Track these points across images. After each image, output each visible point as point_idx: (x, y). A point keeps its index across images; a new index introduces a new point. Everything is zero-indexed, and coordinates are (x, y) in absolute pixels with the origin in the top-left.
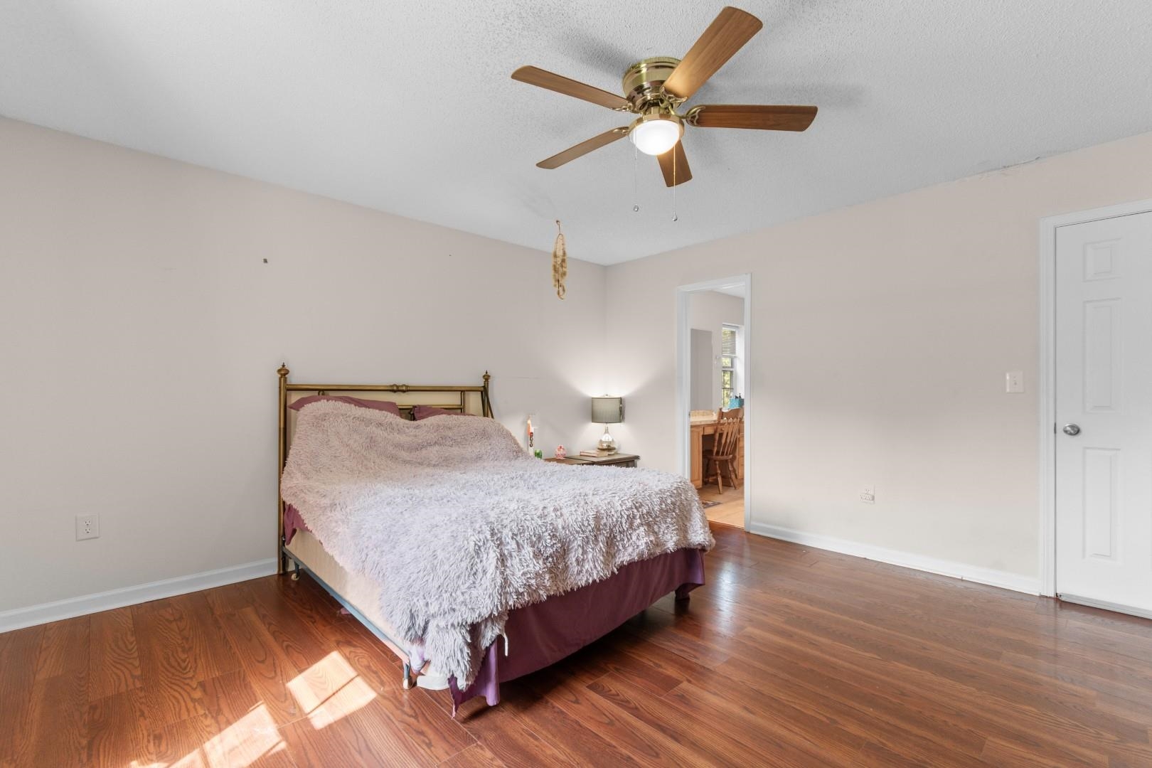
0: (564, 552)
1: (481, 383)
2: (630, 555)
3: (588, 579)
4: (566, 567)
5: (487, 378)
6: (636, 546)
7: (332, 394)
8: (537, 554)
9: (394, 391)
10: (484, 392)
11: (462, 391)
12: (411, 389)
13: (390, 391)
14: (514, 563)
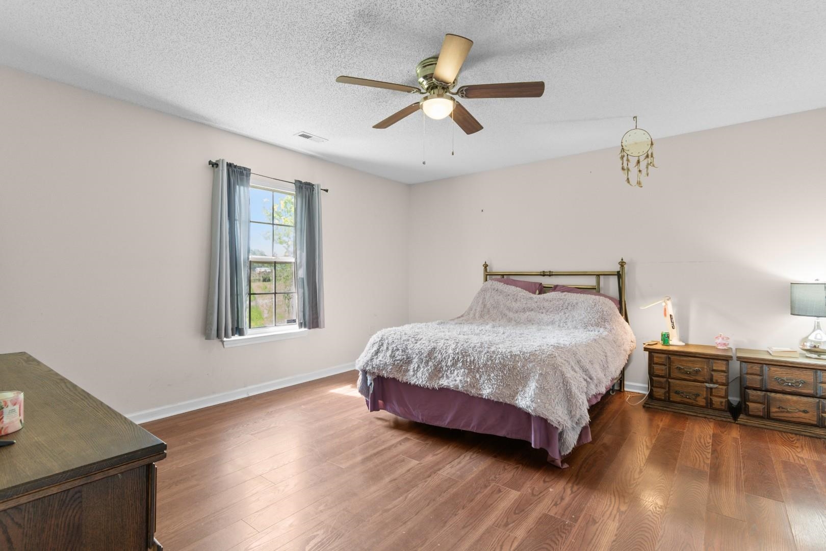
0: (408, 361)
1: (617, 268)
2: (448, 383)
3: (416, 382)
4: (408, 371)
5: (622, 264)
6: (454, 380)
7: (494, 277)
8: (392, 356)
9: (544, 275)
10: (619, 275)
11: (597, 275)
12: (553, 273)
13: (541, 275)
14: (381, 356)
